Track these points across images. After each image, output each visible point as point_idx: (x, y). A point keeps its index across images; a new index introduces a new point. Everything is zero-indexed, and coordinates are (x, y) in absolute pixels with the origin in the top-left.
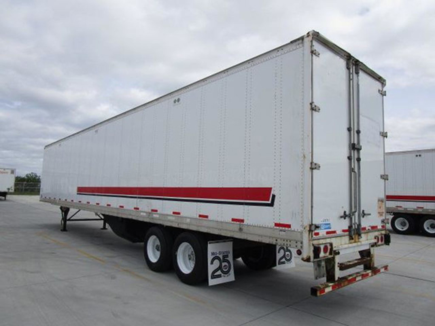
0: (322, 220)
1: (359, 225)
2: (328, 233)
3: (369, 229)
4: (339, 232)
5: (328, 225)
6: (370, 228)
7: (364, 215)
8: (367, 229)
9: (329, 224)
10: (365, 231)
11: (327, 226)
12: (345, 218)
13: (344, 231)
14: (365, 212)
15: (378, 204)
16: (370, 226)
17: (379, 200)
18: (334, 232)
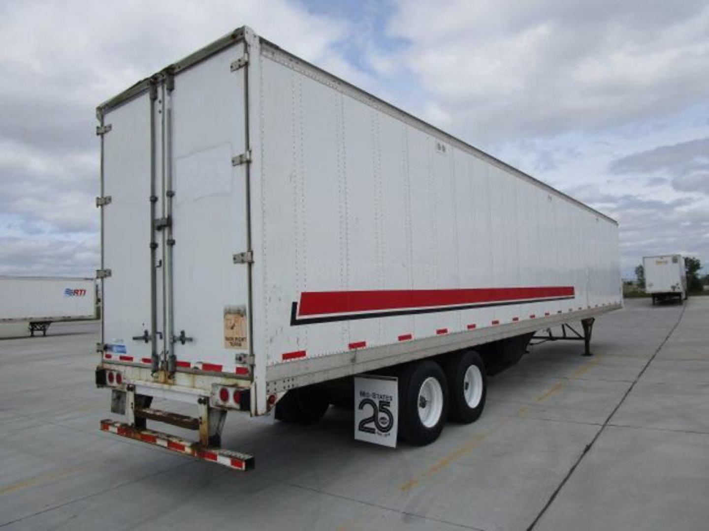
0: (114, 339)
1: (173, 357)
2: (122, 358)
3: (196, 368)
4: (137, 360)
5: (122, 348)
6: (200, 367)
7: (183, 339)
8: (192, 366)
9: (123, 346)
10: (187, 369)
11: (120, 349)
12: (147, 341)
13: (145, 360)
14: (187, 335)
15: (226, 319)
16: (200, 363)
17: (228, 312)
18: (131, 359)
